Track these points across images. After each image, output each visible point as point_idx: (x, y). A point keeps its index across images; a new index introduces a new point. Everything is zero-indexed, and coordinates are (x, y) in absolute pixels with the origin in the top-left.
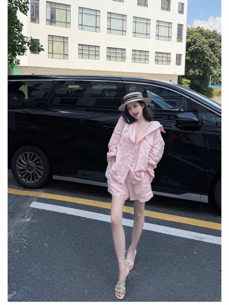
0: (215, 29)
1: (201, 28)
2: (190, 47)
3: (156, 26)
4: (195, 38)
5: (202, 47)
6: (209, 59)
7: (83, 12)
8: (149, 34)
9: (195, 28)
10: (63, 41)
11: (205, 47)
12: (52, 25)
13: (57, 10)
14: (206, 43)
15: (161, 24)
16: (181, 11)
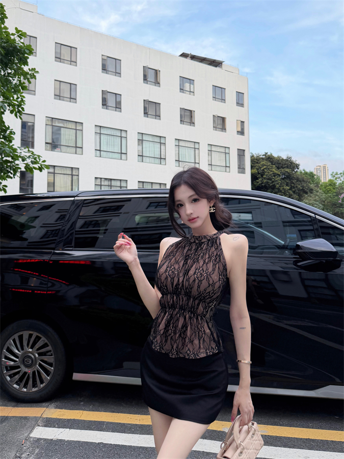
2: (257, 181)
3: (207, 151)
4: (262, 168)
7: (102, 132)
8: (199, 163)
9: (260, 155)
10: (70, 173)
11: (277, 180)
12: (54, 151)
13: (62, 129)
14: (278, 174)
15: (214, 149)
16: (242, 133)
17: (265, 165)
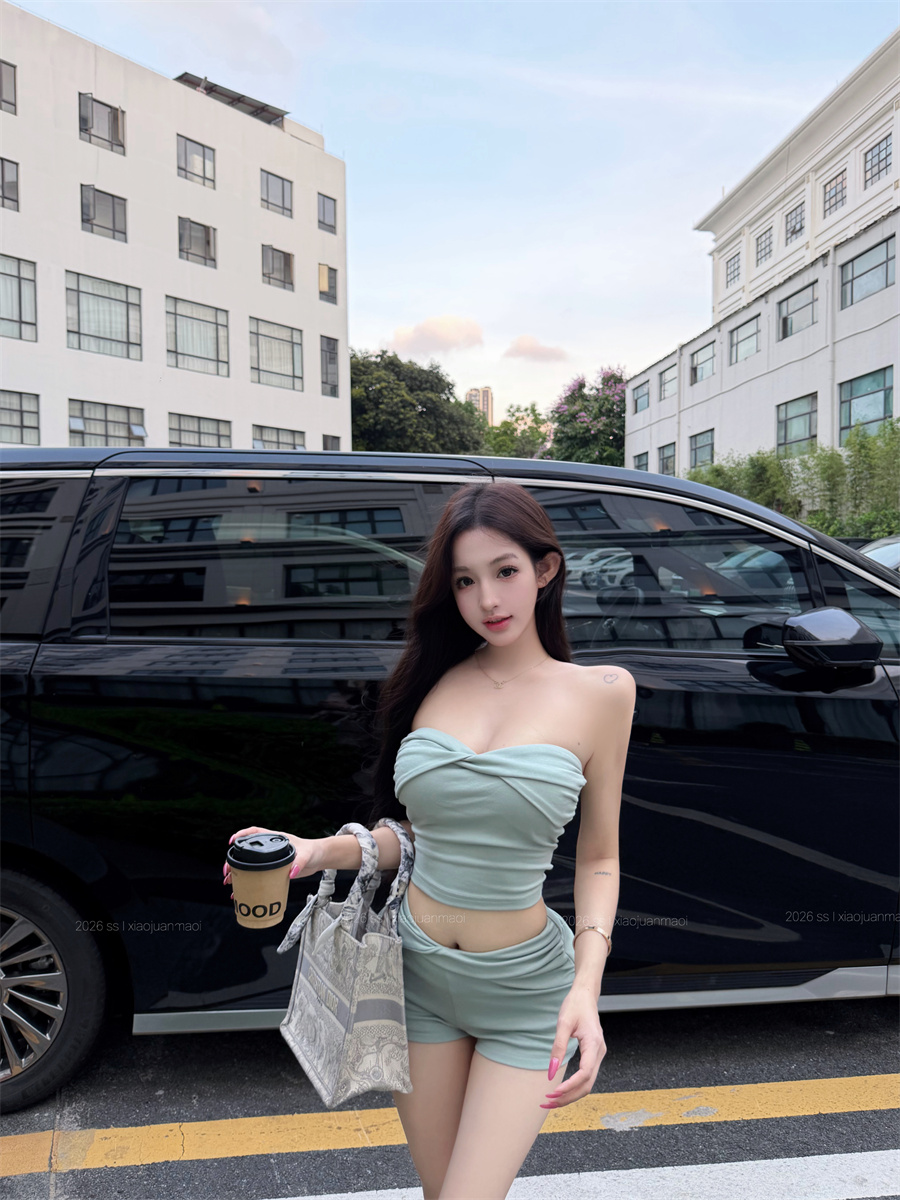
0: (436, 363)
1: (390, 354)
2: (365, 416)
3: (248, 335)
4: (377, 387)
5: (401, 416)
8: (227, 362)
9: (371, 356)
11: (409, 418)
14: (411, 404)
15: (264, 329)
16: (329, 296)
17: (384, 381)
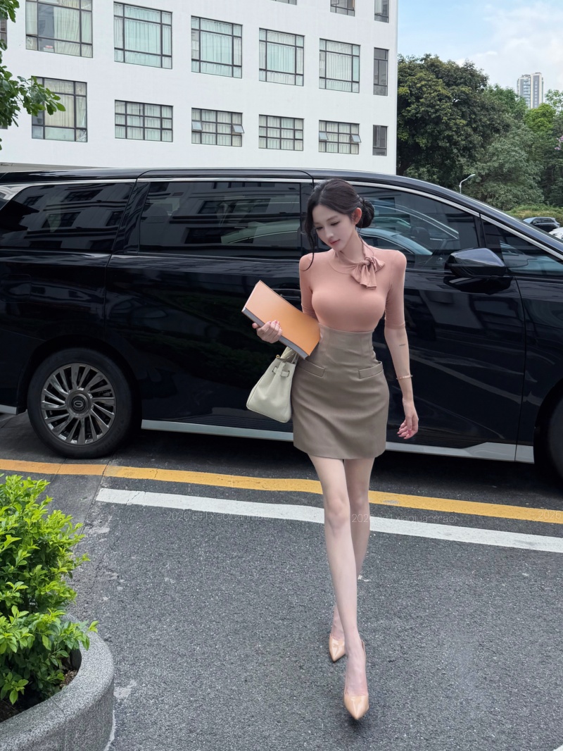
0: (470, 62)
1: (432, 57)
2: (408, 108)
3: (318, 52)
4: (419, 85)
5: (437, 107)
6: (455, 137)
7: (126, 15)
8: (303, 75)
9: (416, 60)
10: (71, 91)
11: (444, 108)
12: (42, 50)
13: (56, 9)
14: (447, 97)
16: (383, 16)
17: (424, 80)
